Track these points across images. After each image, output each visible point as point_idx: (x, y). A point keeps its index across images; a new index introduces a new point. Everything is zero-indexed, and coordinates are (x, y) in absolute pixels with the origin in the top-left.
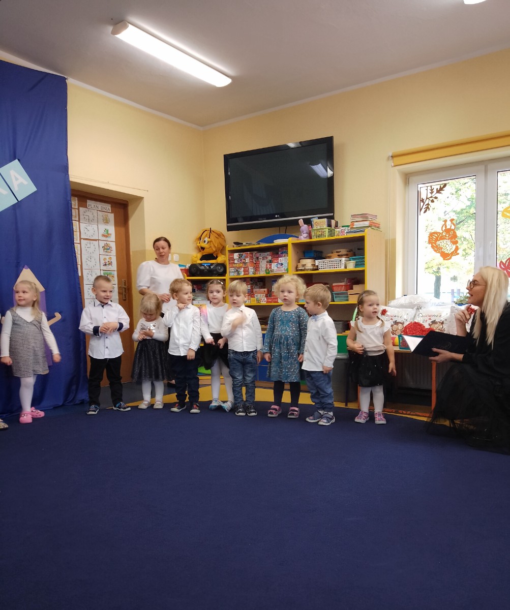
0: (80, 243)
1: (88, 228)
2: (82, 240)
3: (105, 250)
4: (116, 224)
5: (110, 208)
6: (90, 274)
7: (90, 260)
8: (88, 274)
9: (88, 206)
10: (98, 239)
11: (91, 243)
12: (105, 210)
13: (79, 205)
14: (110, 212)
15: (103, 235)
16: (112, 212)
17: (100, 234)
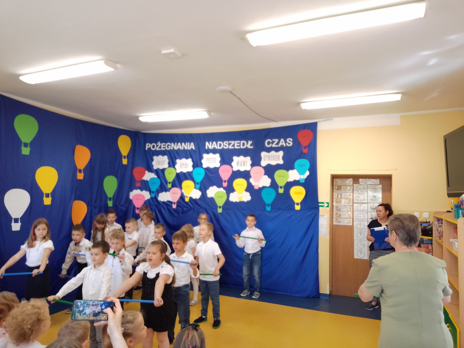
0: (353, 206)
1: (360, 196)
2: (354, 204)
3: (372, 209)
4: (384, 191)
5: (378, 182)
6: (359, 224)
7: (359, 215)
8: (358, 224)
9: (360, 183)
10: (366, 202)
11: (361, 205)
12: (374, 184)
13: (353, 183)
14: (379, 184)
15: (371, 200)
16: (380, 184)
17: (369, 198)
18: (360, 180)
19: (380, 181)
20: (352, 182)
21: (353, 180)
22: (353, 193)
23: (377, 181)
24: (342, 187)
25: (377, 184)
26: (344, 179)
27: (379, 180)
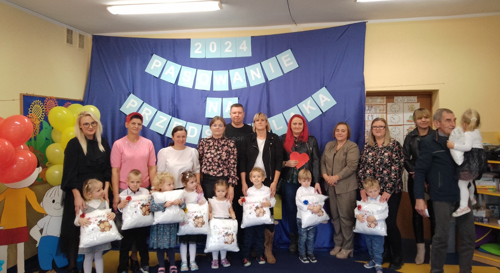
1: (394, 117)
9: (395, 102)
10: (403, 124)
11: (396, 128)
12: (411, 102)
13: (387, 102)
14: (416, 102)
15: (408, 121)
16: (418, 102)
17: (405, 120)
18: (396, 98)
19: (418, 98)
20: (385, 100)
21: (386, 98)
22: (386, 113)
23: (415, 99)
24: (373, 106)
25: (415, 102)
26: (376, 97)
27: (416, 97)
